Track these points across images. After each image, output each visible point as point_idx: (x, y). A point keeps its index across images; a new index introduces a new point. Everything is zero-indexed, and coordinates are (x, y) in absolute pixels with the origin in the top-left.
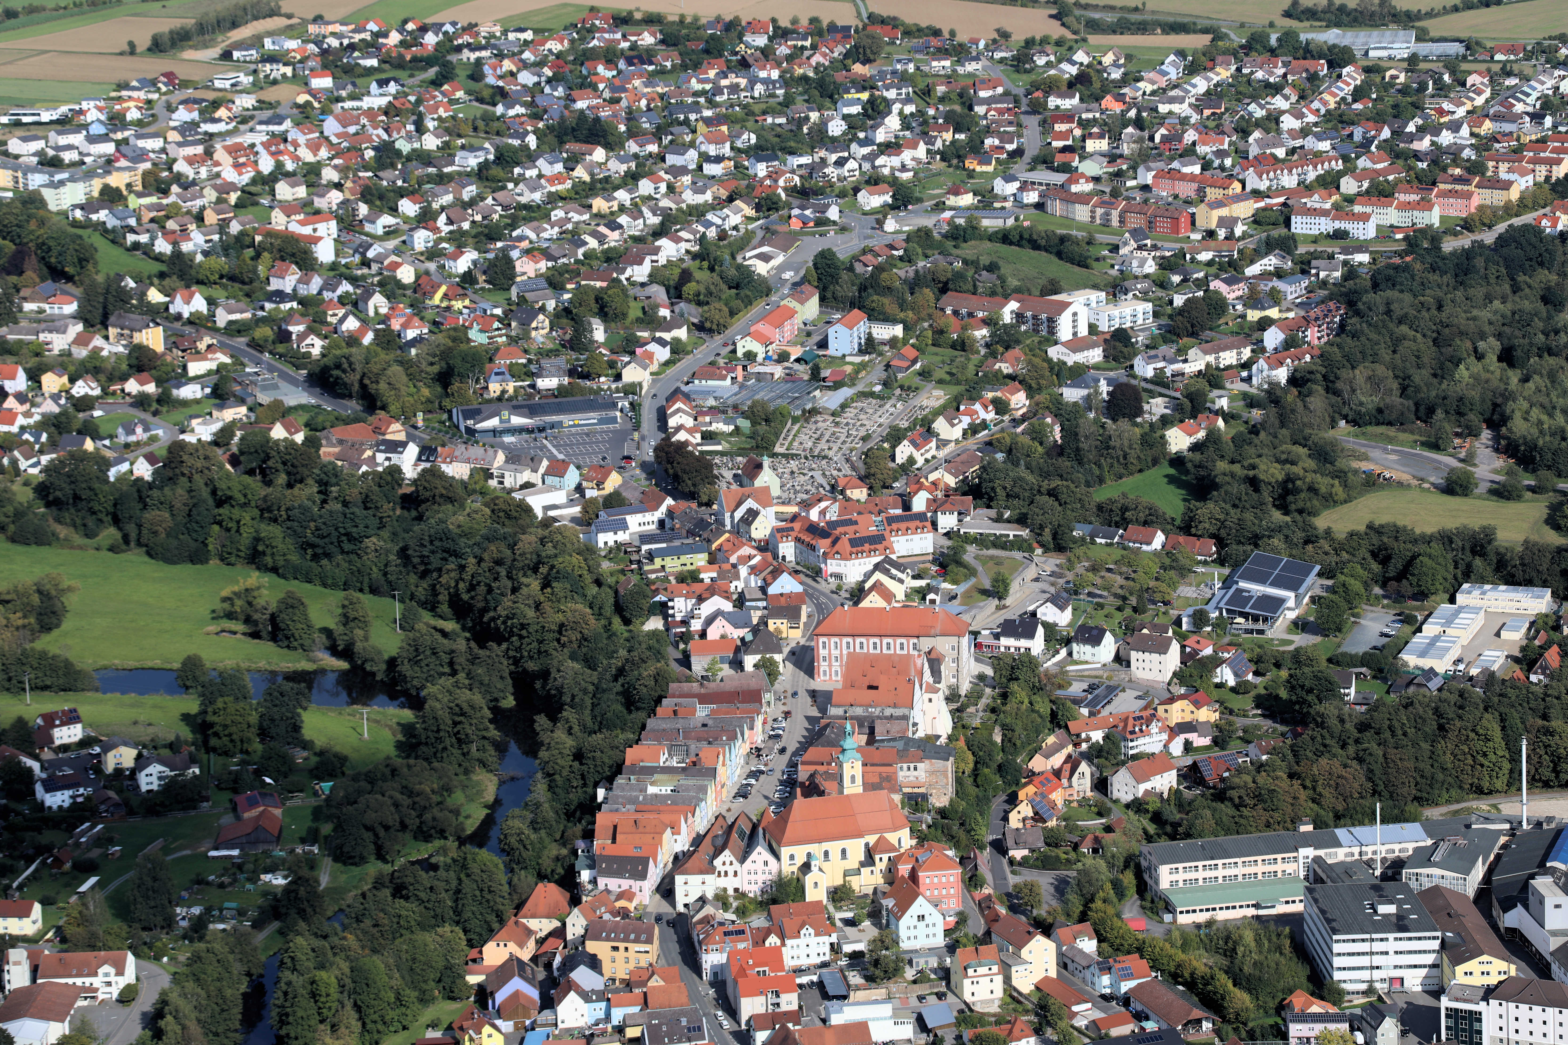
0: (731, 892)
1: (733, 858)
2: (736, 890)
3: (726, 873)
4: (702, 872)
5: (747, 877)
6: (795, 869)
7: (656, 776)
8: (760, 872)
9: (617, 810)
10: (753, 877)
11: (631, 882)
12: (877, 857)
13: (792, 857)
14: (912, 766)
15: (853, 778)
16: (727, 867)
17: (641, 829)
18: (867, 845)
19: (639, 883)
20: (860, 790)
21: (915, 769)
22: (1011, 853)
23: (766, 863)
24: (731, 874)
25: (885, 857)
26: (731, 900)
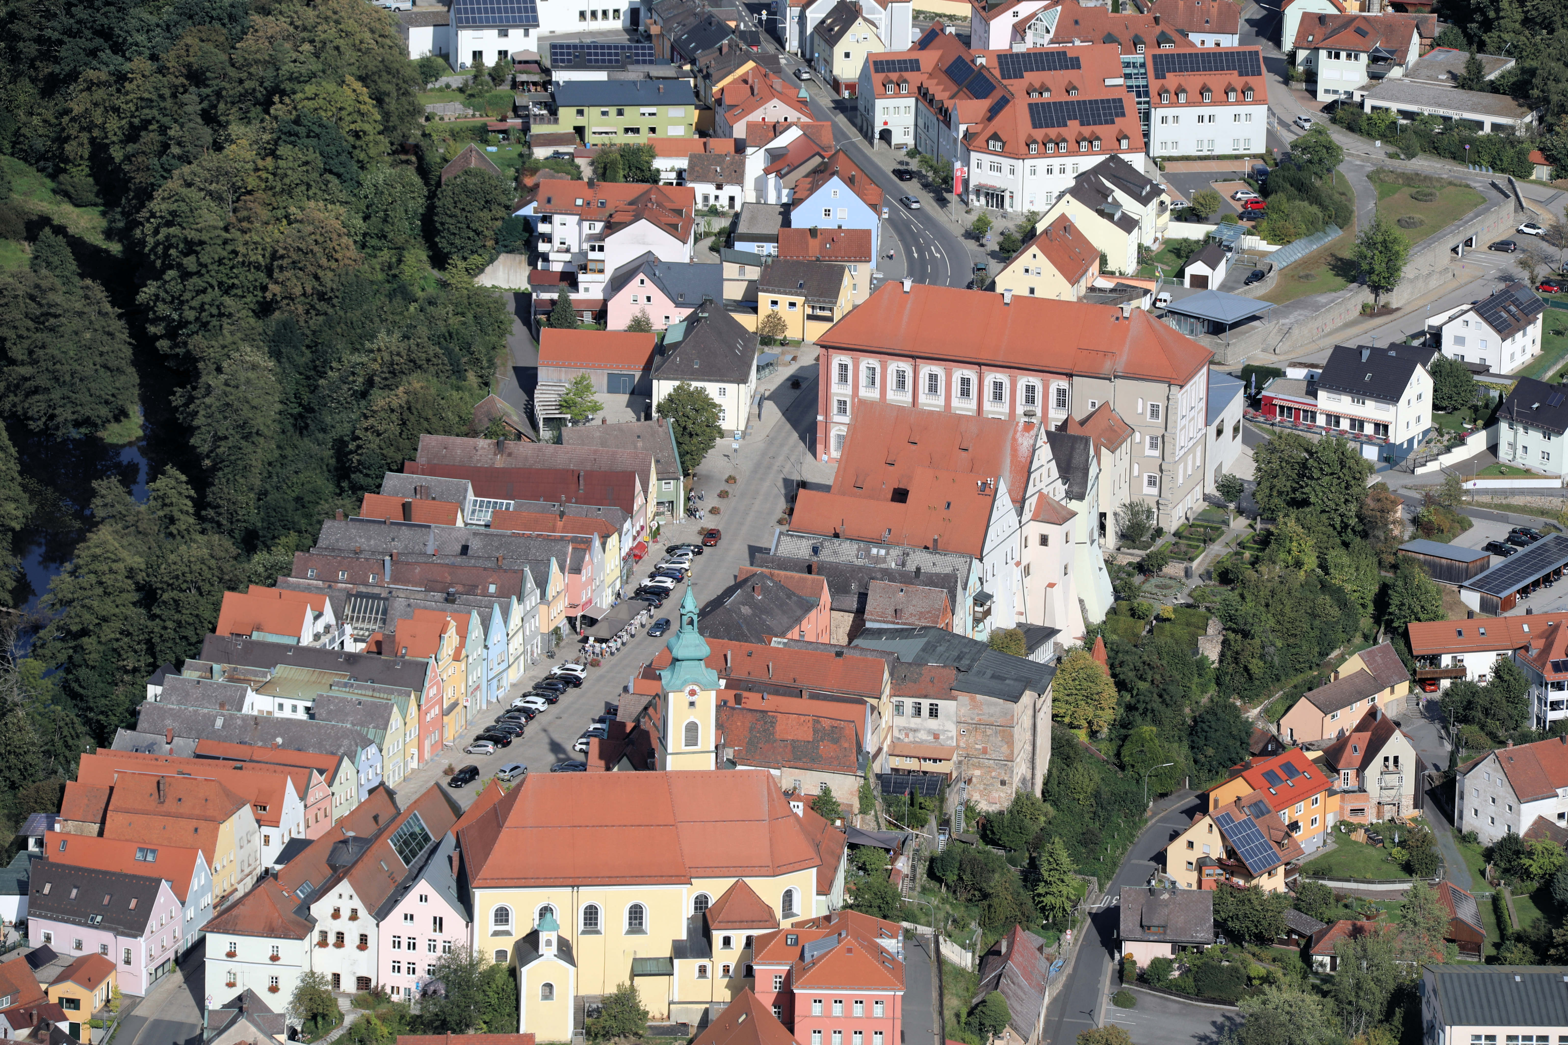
0: (348, 985)
1: (357, 903)
2: (363, 982)
3: (340, 936)
4: (271, 932)
5: (389, 954)
6: (508, 944)
7: (280, 671)
8: (422, 944)
9: (150, 748)
10: (404, 955)
11: (107, 937)
12: (718, 936)
13: (502, 915)
14: (925, 704)
15: (692, 730)
16: (342, 924)
17: (170, 805)
18: (701, 902)
19: (125, 942)
20: (709, 763)
21: (934, 712)
22: (1128, 948)
23: (438, 923)
24: (352, 940)
25: (739, 937)
26: (344, 1004)
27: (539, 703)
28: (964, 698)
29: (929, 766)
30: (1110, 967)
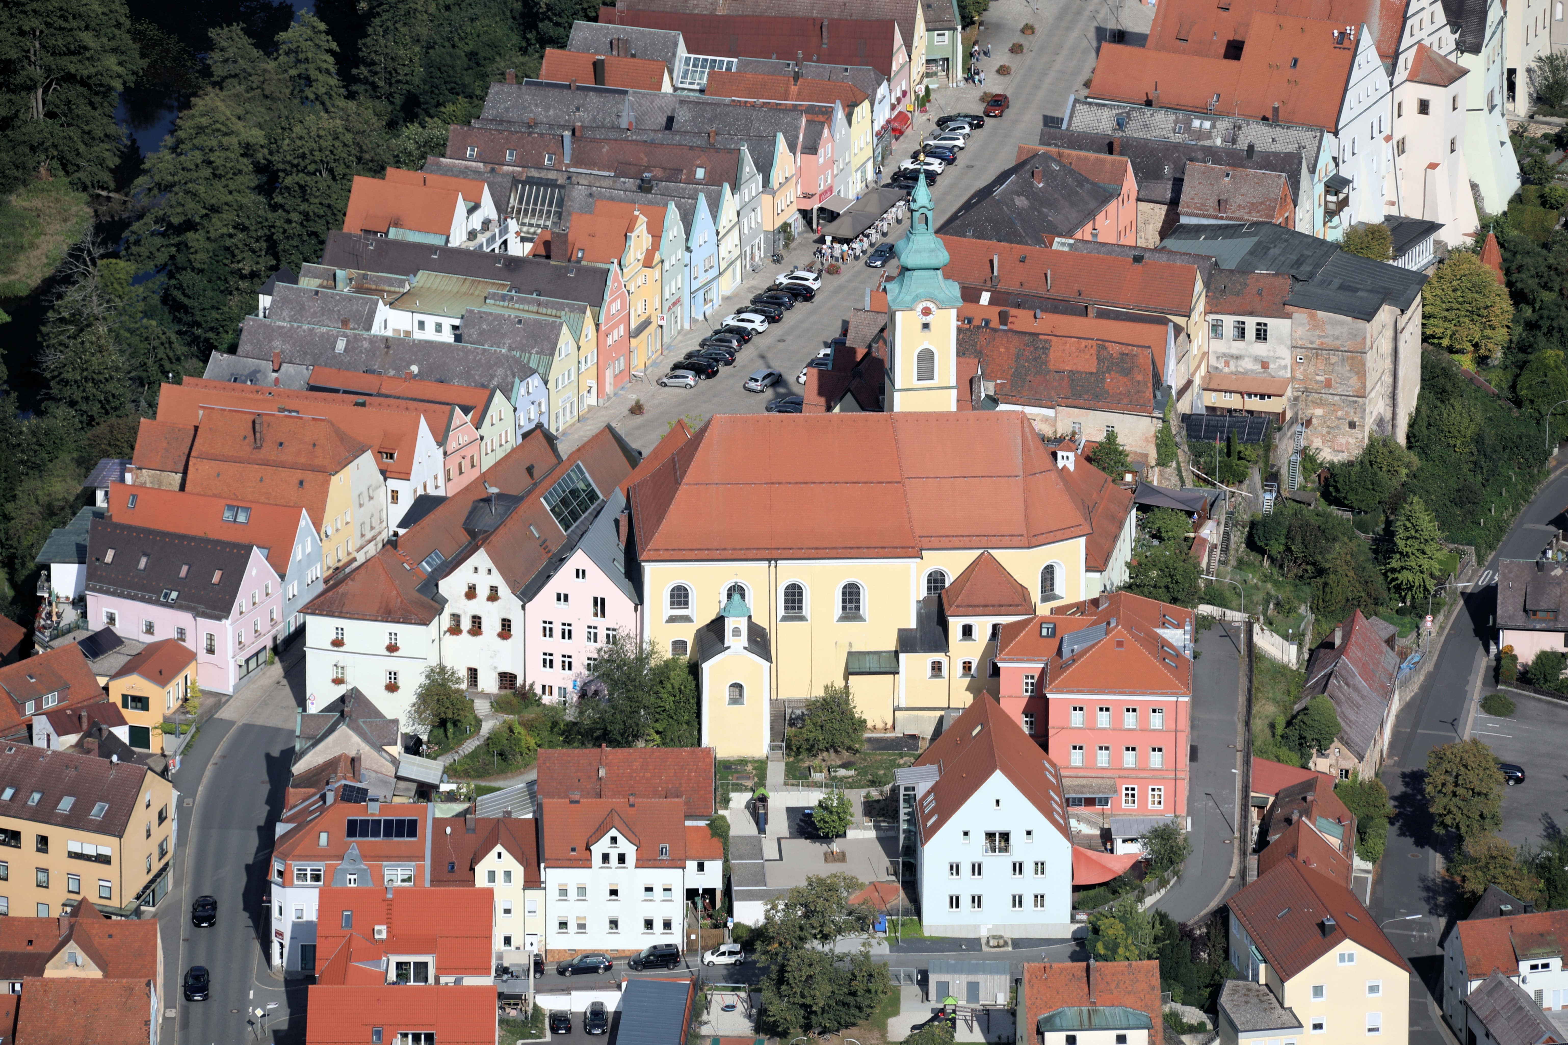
0: (489, 683)
1: (497, 579)
2: (507, 679)
3: (477, 621)
4: (387, 615)
5: (539, 645)
6: (687, 633)
7: (422, 278)
8: (581, 633)
9: (253, 376)
10: (557, 646)
11: (184, 619)
12: (956, 625)
13: (680, 596)
14: (1251, 323)
15: (926, 360)
16: (480, 606)
17: (268, 451)
18: (936, 580)
19: (206, 625)
20: (948, 402)
21: (1261, 334)
22: (1508, 638)
23: (600, 605)
24: (492, 626)
25: (983, 626)
26: (482, 707)
27: (757, 322)
28: (1301, 316)
29: (1254, 404)
30: (1483, 663)
